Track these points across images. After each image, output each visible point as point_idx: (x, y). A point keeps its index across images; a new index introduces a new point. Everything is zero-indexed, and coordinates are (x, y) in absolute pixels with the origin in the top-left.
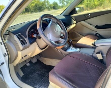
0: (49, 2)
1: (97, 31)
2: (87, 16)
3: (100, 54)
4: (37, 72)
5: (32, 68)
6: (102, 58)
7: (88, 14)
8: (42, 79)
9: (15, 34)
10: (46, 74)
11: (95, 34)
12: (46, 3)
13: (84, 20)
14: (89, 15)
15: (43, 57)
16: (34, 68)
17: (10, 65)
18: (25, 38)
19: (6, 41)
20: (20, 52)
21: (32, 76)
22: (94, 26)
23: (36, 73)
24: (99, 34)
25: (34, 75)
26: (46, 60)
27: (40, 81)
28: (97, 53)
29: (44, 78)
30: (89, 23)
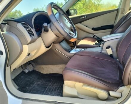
0: (21, 13)
1: (94, 34)
2: (82, 18)
3: (110, 48)
4: (36, 83)
5: (27, 79)
6: (112, 53)
7: (83, 16)
8: (45, 89)
9: (19, 22)
10: (48, 83)
11: (92, 37)
12: (18, 14)
13: (80, 22)
14: (85, 16)
15: (39, 65)
16: (29, 80)
17: (7, 68)
18: (31, 29)
19: (5, 32)
20: (27, 45)
21: (31, 88)
22: (90, 28)
23: (34, 85)
24: (97, 37)
25: (33, 87)
26: (44, 68)
27: (44, 92)
28: (107, 48)
29: (48, 87)
30: (85, 26)
